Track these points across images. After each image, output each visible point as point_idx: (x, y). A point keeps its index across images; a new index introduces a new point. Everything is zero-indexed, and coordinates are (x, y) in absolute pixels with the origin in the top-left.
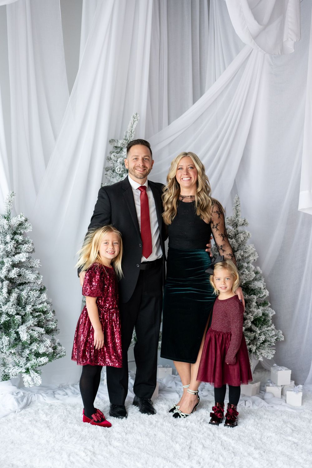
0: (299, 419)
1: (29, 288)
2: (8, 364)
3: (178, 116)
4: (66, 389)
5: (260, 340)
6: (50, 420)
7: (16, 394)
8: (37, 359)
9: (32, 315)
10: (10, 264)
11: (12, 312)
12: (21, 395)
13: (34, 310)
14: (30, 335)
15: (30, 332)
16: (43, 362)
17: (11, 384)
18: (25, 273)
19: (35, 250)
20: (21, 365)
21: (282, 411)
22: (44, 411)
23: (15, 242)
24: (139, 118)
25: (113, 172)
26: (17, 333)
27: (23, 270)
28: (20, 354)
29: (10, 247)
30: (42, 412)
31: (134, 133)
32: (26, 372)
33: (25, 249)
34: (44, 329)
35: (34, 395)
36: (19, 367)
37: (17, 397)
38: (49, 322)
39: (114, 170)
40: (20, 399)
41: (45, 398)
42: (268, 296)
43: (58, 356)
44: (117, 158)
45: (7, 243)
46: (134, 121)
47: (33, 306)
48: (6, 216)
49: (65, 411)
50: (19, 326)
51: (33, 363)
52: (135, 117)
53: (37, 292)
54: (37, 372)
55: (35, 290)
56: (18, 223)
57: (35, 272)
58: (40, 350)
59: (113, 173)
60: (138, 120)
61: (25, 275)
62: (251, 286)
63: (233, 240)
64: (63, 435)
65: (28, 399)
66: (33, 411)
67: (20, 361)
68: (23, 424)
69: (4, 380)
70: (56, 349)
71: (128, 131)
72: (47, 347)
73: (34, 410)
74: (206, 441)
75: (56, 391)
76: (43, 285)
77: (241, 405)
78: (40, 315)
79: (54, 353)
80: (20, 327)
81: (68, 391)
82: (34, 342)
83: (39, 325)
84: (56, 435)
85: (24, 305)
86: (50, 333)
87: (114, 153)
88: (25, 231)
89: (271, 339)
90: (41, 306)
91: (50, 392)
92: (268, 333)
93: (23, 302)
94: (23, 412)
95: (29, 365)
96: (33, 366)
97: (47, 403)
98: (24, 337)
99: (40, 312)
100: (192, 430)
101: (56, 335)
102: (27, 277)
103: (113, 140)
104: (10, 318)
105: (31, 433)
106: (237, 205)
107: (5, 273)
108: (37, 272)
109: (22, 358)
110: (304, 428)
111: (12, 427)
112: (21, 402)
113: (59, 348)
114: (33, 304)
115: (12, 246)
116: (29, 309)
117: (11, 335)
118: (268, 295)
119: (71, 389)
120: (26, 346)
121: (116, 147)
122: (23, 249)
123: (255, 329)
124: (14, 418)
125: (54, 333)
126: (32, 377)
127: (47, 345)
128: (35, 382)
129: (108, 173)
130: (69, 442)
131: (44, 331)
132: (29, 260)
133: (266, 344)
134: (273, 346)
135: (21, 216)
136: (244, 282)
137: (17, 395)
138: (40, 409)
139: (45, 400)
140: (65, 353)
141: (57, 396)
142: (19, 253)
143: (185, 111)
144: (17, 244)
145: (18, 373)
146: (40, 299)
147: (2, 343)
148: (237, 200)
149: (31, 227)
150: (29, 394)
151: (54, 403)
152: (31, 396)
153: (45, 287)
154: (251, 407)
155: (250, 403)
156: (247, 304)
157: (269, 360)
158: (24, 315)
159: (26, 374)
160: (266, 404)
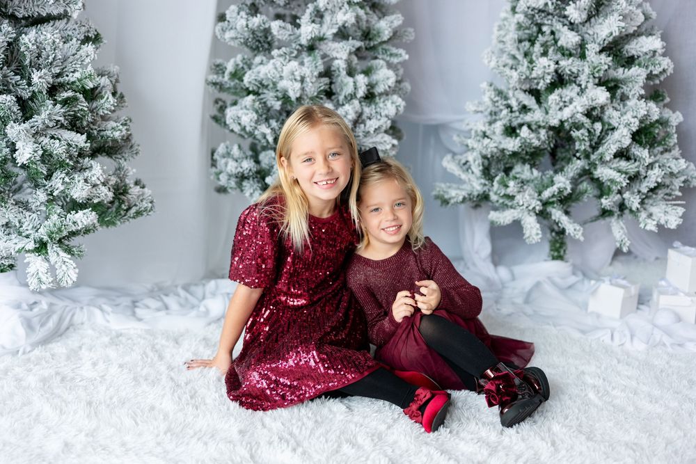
4: (167, 295)
5: (648, 182)
7: (27, 308)
8: (65, 216)
9: (53, 99)
12: (43, 309)
13: (60, 86)
14: (43, 149)
15: (44, 143)
16: (80, 224)
17: (16, 282)
20: (28, 232)
32: (36, 251)
35: (81, 308)
36: (21, 237)
37: (29, 314)
38: (107, 123)
40: (35, 320)
41: (108, 317)
42: (671, 74)
43: (133, 210)
54: (67, 250)
58: (73, 191)
62: (629, 47)
65: (61, 320)
66: (64, 351)
67: (23, 220)
70: (127, 193)
72: (93, 185)
75: (142, 300)
77: (601, 339)
79: (118, 201)
81: (171, 301)
82: (58, 171)
83: (74, 124)
85: (28, 70)
86: (116, 154)
89: (671, 182)
90: (77, 75)
92: (668, 165)
93: (27, 63)
94: (36, 352)
95: (43, 231)
97: (110, 330)
99: (75, 90)
101: (131, 158)
109: (28, 214)
112: (37, 327)
118: (672, 72)
119: (178, 295)
123: (639, 154)
125: (124, 155)
126: (52, 263)
127: (95, 180)
128: (59, 276)
131: (86, 142)
133: (661, 193)
134: (678, 198)
136: (617, 34)
137: (31, 310)
139: (108, 321)
140: (150, 205)
141: (139, 311)
145: (16, 254)
150: (67, 306)
151: (128, 329)
152: (71, 310)
153: (98, 34)
154: (628, 346)
155: (625, 336)
156: (619, 92)
157: (669, 229)
158: (31, 99)
159: (37, 254)
160: (666, 339)
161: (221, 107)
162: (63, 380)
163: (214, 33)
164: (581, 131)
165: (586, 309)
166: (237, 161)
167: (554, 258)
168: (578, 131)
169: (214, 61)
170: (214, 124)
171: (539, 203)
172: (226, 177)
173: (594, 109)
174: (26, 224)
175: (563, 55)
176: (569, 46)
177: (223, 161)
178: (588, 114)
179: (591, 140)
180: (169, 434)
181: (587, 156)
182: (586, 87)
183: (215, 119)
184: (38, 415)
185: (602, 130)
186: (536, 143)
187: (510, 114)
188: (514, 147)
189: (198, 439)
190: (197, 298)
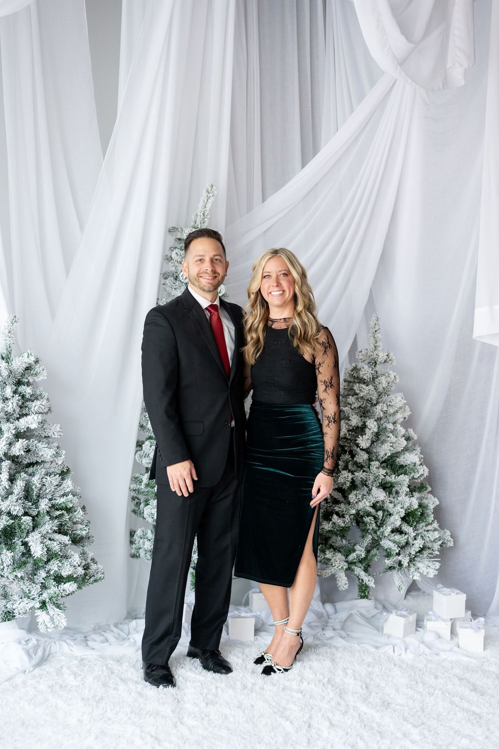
0: (481, 673)
1: (44, 470)
2: (12, 595)
3: (278, 187)
4: (104, 632)
5: (415, 547)
6: (81, 685)
7: (25, 643)
8: (58, 586)
9: (50, 515)
10: (11, 433)
11: (17, 511)
12: (34, 644)
13: (53, 506)
14: (47, 548)
15: (47, 544)
16: (68, 591)
17: (17, 627)
18: (36, 447)
19: (52, 409)
20: (33, 597)
21: (452, 661)
22: (70, 669)
23: (20, 398)
24: (216, 193)
25: (176, 279)
26: (25, 544)
27: (33, 441)
28: (31, 579)
29: (12, 405)
30: (67, 671)
31: (209, 216)
32: (41, 608)
33: (36, 408)
34: (68, 537)
35: (55, 642)
36: (29, 599)
37: (27, 647)
38: (77, 525)
39: (177, 277)
40: (31, 651)
41: (72, 648)
42: (426, 476)
43: (92, 579)
44: (181, 257)
45: (7, 399)
46: (208, 198)
47: (50, 500)
48: (4, 356)
49: (104, 668)
50: (28, 533)
51: (52, 592)
52: (209, 191)
53: (56, 477)
54: (58, 607)
55: (53, 475)
56: (25, 366)
57: (53, 444)
58: (63, 571)
59: (175, 282)
60: (215, 196)
61: (37, 450)
62: (400, 460)
63: (371, 387)
64: (103, 709)
65: (45, 650)
66: (53, 670)
67: (32, 589)
68: (39, 692)
69: (5, 621)
70: (89, 569)
71: (199, 214)
72: (74, 566)
73: (54, 668)
74: (334, 715)
75: (90, 635)
76: (66, 465)
77: (388, 652)
78: (63, 514)
79: (85, 574)
80: (30, 536)
81: (109, 636)
82: (54, 559)
83: (61, 531)
84: (93, 709)
85: (35, 499)
86: (79, 543)
87: (177, 250)
88: (35, 378)
89: (432, 545)
90: (62, 500)
91: (80, 637)
92: (427, 536)
93: (34, 494)
94: (37, 671)
95: (45, 596)
96: (52, 597)
97: (75, 656)
98: (38, 551)
99: (62, 509)
100: (311, 697)
101: (89, 546)
102: (40, 454)
103: (174, 228)
104: (13, 521)
105: (52, 707)
106: (376, 331)
107: (5, 448)
108: (56, 444)
109: (34, 585)
110: (489, 688)
111: (21, 698)
112: (33, 655)
113: (93, 567)
114: (51, 497)
115: (15, 404)
116: (44, 505)
117: (15, 548)
118: (428, 475)
119: (113, 631)
120: (40, 564)
121: (179, 239)
122: (33, 408)
123: (406, 530)
124: (24, 683)
125: (84, 543)
126: (51, 615)
127: (75, 563)
128: (57, 623)
129: (167, 281)
130: (114, 722)
131: (69, 541)
132: (43, 426)
133: (426, 553)
134: (437, 556)
135: (28, 355)
136: (389, 454)
137: (27, 644)
138: (63, 667)
139: (72, 650)
140: (103, 575)
141: (90, 643)
142: (26, 415)
143: (290, 180)
144: (23, 399)
145: (28, 610)
146: (61, 488)
147: (2, 562)
148: (375, 322)
149: (45, 373)
150: (46, 641)
151: (86, 655)
152: (49, 644)
153: (69, 469)
154: (403, 656)
155: (401, 649)
156: (394, 490)
157: (430, 578)
158: (37, 516)
159: (42, 610)
160: (427, 651)
161: (137, 503)
162: (61, 687)
163: (135, 458)
164: (370, 518)
165: (383, 632)
166: (150, 541)
167: (362, 597)
168: (368, 517)
169: (134, 475)
170: (133, 515)
171: (346, 564)
172: (144, 552)
173: (377, 502)
174: (33, 591)
175: (358, 467)
176: (361, 461)
177: (141, 541)
178: (374, 506)
179: (376, 523)
180: (133, 713)
181: (375, 532)
182: (372, 489)
183: (134, 512)
184: (56, 706)
185: (383, 516)
186: (343, 525)
187: (326, 505)
188: (328, 528)
189: (150, 716)
190: (125, 633)
